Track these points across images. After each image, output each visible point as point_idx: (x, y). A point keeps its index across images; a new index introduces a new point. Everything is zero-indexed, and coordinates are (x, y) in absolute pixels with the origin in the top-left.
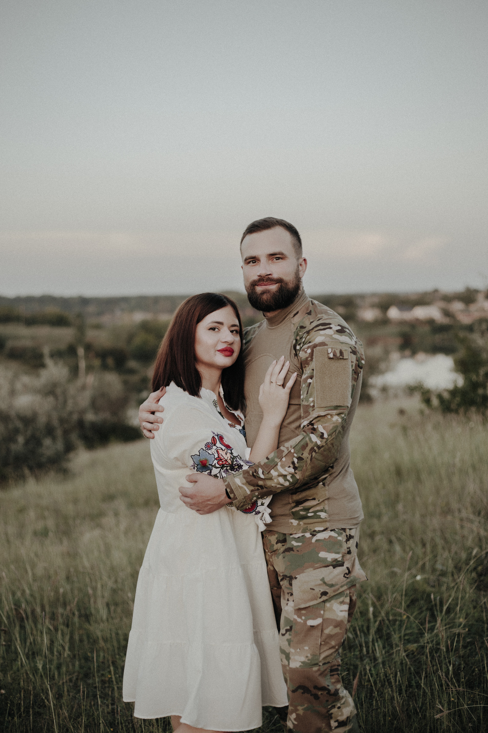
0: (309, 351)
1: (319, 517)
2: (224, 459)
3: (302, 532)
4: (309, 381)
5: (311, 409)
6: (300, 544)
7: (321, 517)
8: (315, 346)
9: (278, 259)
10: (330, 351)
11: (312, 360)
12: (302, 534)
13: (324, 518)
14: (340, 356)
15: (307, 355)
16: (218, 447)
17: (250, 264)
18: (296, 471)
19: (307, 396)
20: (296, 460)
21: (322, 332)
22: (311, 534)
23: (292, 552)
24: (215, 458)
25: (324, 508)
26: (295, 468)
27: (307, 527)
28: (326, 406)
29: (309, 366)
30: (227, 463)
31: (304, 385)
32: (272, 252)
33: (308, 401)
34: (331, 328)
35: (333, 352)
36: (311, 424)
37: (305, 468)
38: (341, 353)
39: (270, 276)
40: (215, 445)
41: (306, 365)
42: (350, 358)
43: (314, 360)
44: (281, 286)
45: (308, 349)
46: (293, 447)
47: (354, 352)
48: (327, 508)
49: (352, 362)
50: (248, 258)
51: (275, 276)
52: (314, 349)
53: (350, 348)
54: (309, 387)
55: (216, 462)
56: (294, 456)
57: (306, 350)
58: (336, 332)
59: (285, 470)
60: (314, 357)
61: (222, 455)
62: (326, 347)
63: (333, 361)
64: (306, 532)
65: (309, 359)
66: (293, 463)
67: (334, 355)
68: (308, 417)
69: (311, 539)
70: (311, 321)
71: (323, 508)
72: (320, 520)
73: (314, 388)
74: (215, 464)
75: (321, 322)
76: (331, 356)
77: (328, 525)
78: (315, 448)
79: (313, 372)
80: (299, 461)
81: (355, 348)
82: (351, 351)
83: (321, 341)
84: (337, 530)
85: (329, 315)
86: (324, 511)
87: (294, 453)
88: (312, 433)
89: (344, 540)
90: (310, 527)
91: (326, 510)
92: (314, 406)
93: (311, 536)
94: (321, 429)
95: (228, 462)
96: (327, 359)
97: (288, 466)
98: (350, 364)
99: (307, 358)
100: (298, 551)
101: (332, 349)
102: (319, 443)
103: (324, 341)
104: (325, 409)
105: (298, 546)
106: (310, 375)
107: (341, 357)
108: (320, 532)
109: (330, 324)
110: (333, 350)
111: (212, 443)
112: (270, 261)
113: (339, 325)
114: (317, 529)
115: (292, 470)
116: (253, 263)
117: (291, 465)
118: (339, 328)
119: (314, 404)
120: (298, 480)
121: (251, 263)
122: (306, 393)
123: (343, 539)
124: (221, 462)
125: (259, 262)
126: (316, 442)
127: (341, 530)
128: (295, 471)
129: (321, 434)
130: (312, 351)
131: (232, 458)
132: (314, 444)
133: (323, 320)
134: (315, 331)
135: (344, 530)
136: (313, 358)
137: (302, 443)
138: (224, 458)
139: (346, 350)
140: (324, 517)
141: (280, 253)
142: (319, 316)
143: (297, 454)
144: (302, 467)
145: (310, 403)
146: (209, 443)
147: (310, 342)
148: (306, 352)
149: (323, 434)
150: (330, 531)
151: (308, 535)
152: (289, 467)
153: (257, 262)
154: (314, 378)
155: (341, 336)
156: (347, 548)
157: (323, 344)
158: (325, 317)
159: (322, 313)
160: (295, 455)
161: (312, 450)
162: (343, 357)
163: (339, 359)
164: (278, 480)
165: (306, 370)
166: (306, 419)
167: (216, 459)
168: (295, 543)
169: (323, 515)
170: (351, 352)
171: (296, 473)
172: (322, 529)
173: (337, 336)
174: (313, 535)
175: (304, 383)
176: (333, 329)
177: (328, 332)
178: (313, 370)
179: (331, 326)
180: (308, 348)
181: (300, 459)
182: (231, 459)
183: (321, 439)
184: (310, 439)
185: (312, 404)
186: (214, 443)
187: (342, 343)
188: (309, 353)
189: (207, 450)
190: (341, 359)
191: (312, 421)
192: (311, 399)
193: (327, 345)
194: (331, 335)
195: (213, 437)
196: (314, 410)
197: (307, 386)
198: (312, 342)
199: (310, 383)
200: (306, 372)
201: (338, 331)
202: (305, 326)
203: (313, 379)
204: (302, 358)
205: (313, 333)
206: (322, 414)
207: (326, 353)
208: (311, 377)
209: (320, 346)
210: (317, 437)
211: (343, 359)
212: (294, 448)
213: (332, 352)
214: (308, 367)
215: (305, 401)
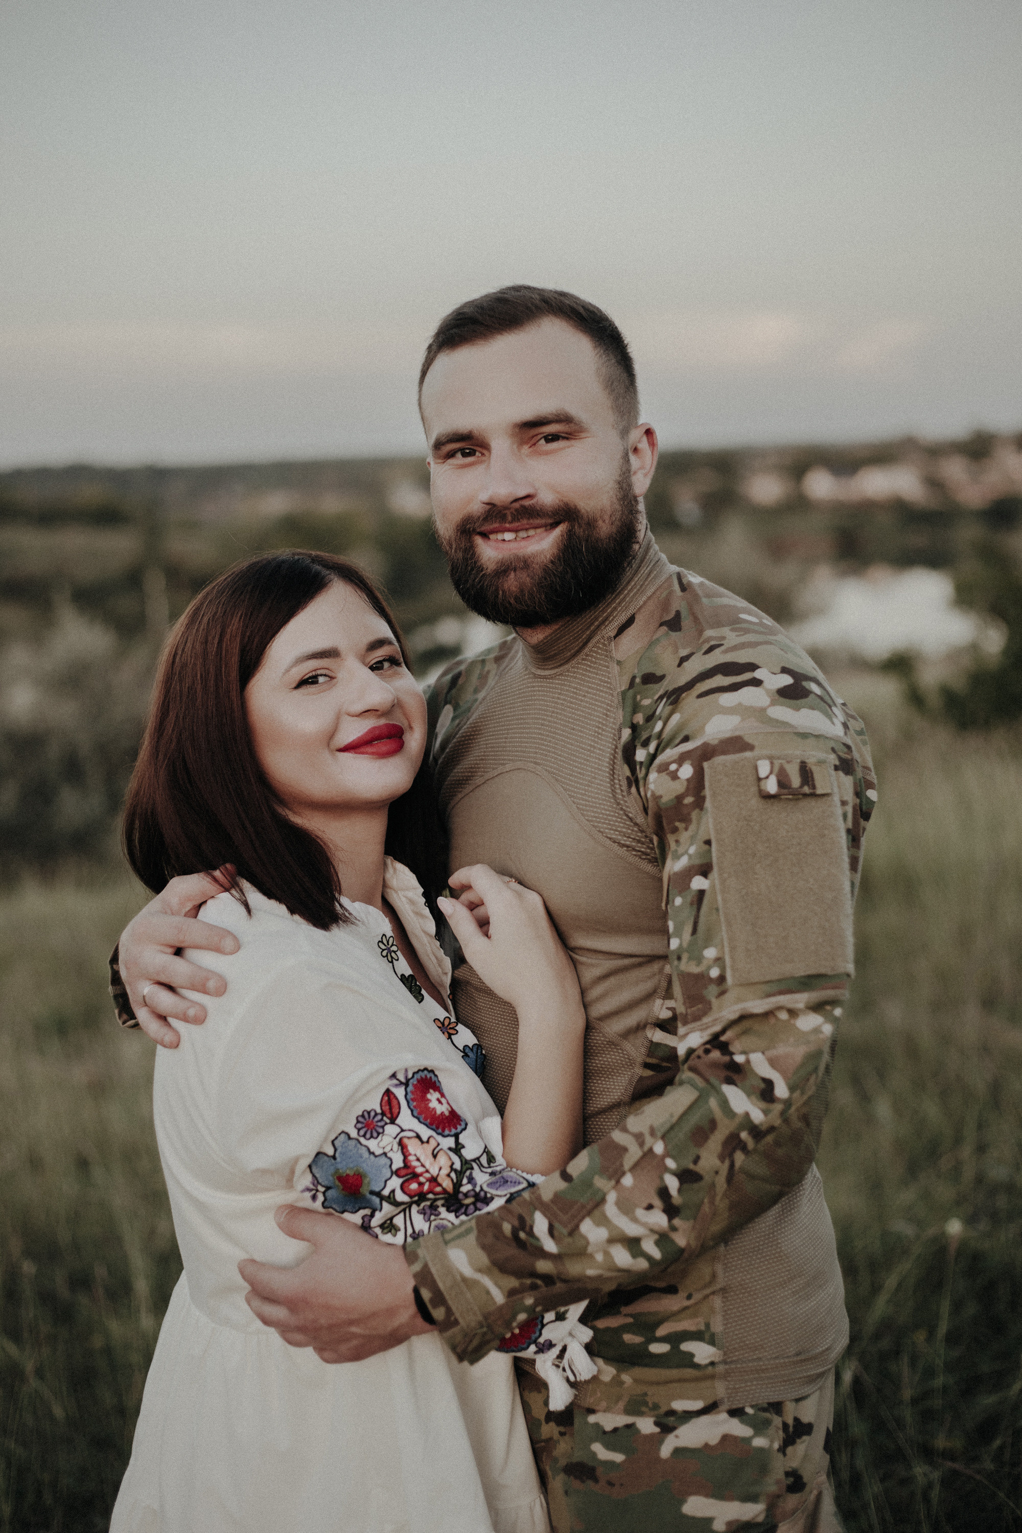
0: (686, 771)
1: (687, 1360)
2: (427, 1175)
3: (628, 1411)
4: (698, 883)
5: (712, 990)
6: (619, 1457)
7: (697, 1360)
8: (706, 753)
9: (552, 438)
10: (764, 768)
11: (699, 803)
12: (629, 1420)
13: (706, 1366)
14: (801, 786)
15: (678, 787)
16: (402, 1130)
17: (451, 461)
18: (677, 1222)
19: (691, 944)
20: (672, 1183)
21: (727, 699)
22: (657, 1424)
23: (590, 1483)
24: (394, 1167)
25: (708, 1325)
26: (671, 1211)
27: (646, 1394)
28: (768, 978)
29: (692, 827)
30: (438, 1189)
31: (678, 901)
32: (528, 412)
33: (699, 959)
34: (757, 683)
35: (776, 770)
36: (716, 1042)
37: (706, 1208)
38: (806, 774)
39: (527, 503)
40: (393, 1121)
41: (677, 824)
42: (836, 790)
43: (708, 804)
44: (570, 534)
45: (680, 765)
46: (659, 1134)
47: (846, 766)
48: (717, 1326)
49: (844, 803)
50: (443, 439)
51: (547, 498)
52: (706, 765)
53: (833, 750)
54: (699, 909)
55: (395, 1183)
56: (667, 1169)
57: (673, 767)
58: (777, 697)
59: (635, 1220)
60: (707, 792)
61: (418, 1160)
62: (748, 754)
63: (776, 806)
64: (640, 1414)
65: (689, 800)
66: (664, 1193)
67: (782, 784)
68: (705, 1020)
69: (656, 1441)
70: (684, 652)
71: (703, 1328)
72: (689, 1372)
73: (717, 910)
74: (393, 1191)
75: (718, 658)
76: (772, 786)
77: (720, 1389)
78: (744, 1135)
79: (710, 851)
80: (685, 1186)
81: (848, 747)
82: (837, 763)
83: (728, 735)
84: (750, 1411)
85: (747, 631)
86: (707, 1336)
87: (667, 1154)
88: (730, 1081)
89: (776, 1446)
90: (655, 1395)
91: (713, 1335)
92: (722, 979)
93: (657, 1430)
94: (761, 1065)
95: (440, 1185)
96: (755, 802)
97: (645, 1205)
98: (839, 811)
99: (679, 798)
100: (611, 1484)
101: (772, 763)
102: (757, 1116)
103: (737, 733)
104: (766, 988)
105: (610, 1464)
106: (697, 862)
107: (806, 789)
108: (689, 1416)
109: (753, 667)
110: (777, 763)
111: (383, 1114)
112: (526, 447)
113: (785, 670)
114: (679, 1405)
115: (659, 1219)
116: (465, 455)
117: (657, 1202)
118: (787, 680)
119: (723, 969)
120: (682, 1251)
121: (459, 455)
122: (688, 929)
123: (772, 1442)
124: (414, 1186)
125: (485, 452)
126: (747, 1114)
127: (764, 1410)
128: (670, 1219)
129: (763, 1086)
130: (699, 774)
131: (456, 1171)
132: (737, 1121)
133: (726, 652)
134: (700, 696)
135: (776, 1407)
136: (703, 799)
137: (694, 1119)
138: (427, 1171)
139: (821, 762)
140: (707, 1361)
141: (557, 416)
142: (709, 633)
143: (674, 1158)
144: (699, 1206)
145: (709, 968)
146: (372, 1114)
147: (686, 739)
148: (674, 776)
149: (769, 1084)
150: (724, 1416)
151: (646, 1425)
152: (650, 1207)
153: (477, 454)
154: (715, 874)
155: (797, 709)
156: (787, 1474)
157: (735, 744)
158: (731, 637)
159: (718, 624)
160: (671, 1163)
161: (733, 1144)
162: (814, 787)
163: (798, 796)
164: (607, 1254)
165: (677, 841)
166: (698, 1023)
167: (397, 1173)
168: (601, 1452)
169: (702, 1352)
170: (836, 768)
171: (673, 1229)
172: (698, 1405)
173: (782, 712)
174: (666, 1428)
175: (680, 893)
176: (766, 684)
177: (747, 695)
178: (708, 843)
179: (758, 674)
180: (681, 760)
181: (687, 1177)
182: (453, 1175)
183: (763, 1105)
184: (724, 1103)
185: (714, 973)
186: (391, 1113)
187: (804, 736)
188: (688, 780)
189: (362, 1140)
190: (805, 795)
191: (723, 1031)
192: (710, 953)
193: (750, 747)
194: (763, 710)
195: (388, 1092)
196: (723, 993)
197: (692, 904)
198: (694, 737)
199: (701, 893)
200: (681, 850)
201: (787, 694)
202: (659, 673)
203: (710, 876)
204: (661, 797)
205: (690, 701)
206: (758, 1006)
207: (752, 779)
208: (705, 871)
209: (724, 753)
210: (749, 1095)
211: (813, 795)
212: (663, 1137)
213: (771, 773)
214: (686, 829)
215: (690, 959)
